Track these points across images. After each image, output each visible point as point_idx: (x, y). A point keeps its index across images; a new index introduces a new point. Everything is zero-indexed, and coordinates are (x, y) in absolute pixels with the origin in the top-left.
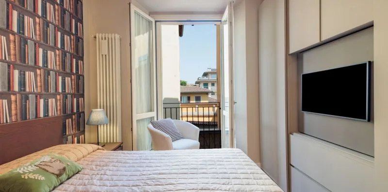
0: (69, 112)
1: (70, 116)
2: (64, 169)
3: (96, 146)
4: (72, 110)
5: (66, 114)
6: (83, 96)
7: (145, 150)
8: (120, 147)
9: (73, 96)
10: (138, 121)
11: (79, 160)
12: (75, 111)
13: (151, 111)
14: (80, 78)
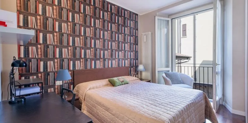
0: (132, 65)
1: (132, 67)
2: (123, 81)
3: (137, 78)
4: (133, 65)
5: (131, 66)
6: (137, 59)
7: (161, 84)
8: (149, 81)
9: (134, 59)
10: (158, 71)
11: (130, 81)
12: (134, 65)
13: (168, 67)
14: (136, 52)
